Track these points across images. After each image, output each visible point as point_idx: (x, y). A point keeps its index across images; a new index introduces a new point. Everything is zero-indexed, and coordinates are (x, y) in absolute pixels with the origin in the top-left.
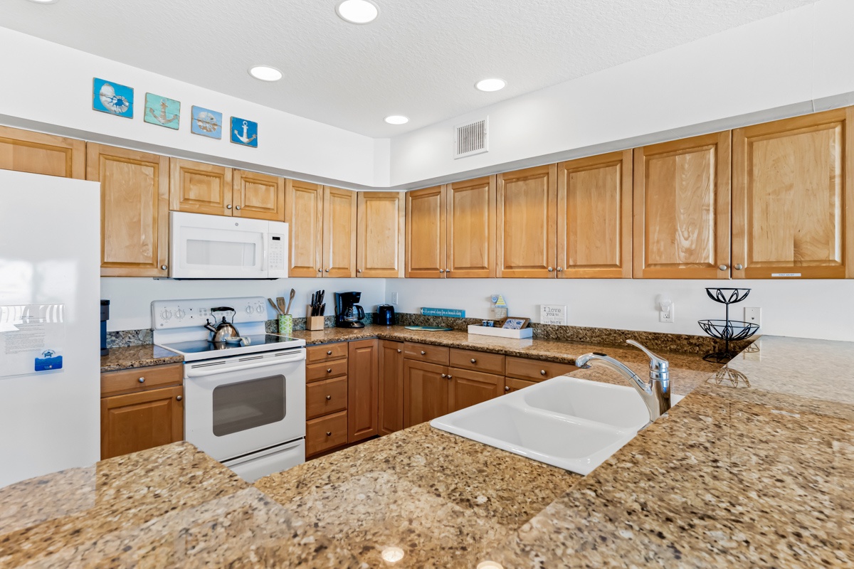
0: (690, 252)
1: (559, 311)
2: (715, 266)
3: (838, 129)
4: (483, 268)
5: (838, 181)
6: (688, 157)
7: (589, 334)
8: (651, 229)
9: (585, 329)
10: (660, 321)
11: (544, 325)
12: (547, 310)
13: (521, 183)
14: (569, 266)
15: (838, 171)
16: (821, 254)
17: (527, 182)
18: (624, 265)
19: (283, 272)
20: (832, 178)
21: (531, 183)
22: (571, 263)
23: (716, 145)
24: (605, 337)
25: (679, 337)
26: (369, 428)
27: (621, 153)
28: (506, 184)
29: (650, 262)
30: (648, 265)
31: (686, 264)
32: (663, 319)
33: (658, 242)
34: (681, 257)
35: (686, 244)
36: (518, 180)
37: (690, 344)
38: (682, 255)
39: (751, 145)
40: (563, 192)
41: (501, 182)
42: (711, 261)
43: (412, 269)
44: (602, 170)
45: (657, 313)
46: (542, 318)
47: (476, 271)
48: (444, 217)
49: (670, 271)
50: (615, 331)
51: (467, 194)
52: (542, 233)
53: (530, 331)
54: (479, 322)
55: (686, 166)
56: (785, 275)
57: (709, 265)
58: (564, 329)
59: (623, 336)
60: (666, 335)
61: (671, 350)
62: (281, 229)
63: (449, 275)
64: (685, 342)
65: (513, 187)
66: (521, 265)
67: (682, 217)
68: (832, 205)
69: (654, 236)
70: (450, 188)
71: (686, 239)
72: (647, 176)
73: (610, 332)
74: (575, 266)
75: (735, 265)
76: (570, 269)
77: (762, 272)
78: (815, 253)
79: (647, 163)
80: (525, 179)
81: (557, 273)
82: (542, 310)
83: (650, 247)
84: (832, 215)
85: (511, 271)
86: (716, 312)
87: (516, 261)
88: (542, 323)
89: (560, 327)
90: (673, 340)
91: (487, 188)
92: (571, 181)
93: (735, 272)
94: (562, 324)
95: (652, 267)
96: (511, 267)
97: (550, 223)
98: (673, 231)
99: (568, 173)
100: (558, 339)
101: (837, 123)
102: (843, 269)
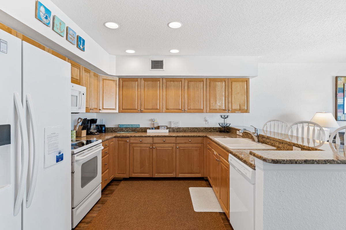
0: (220, 106)
1: (178, 123)
2: (225, 110)
3: (246, 82)
4: (157, 109)
5: (246, 93)
6: (219, 83)
7: (187, 129)
8: (211, 100)
9: (186, 128)
10: (206, 124)
11: (172, 128)
12: (174, 123)
13: (172, 82)
14: (188, 109)
15: (246, 91)
16: (244, 108)
17: (174, 82)
18: (204, 109)
20: (245, 92)
21: (176, 83)
22: (189, 108)
23: (225, 81)
24: (192, 130)
25: (211, 128)
27: (203, 79)
28: (166, 82)
29: (211, 108)
30: (210, 109)
31: (219, 109)
32: (207, 123)
33: (212, 103)
35: (219, 104)
36: (171, 81)
37: (214, 129)
38: (218, 107)
39: (232, 82)
40: (186, 87)
41: (164, 81)
42: (224, 109)
43: (123, 109)
44: (198, 82)
45: (205, 122)
46: (172, 125)
47: (155, 110)
48: (139, 90)
49: (215, 111)
50: (195, 128)
51: (150, 83)
53: (168, 131)
55: (219, 85)
56: (238, 112)
57: (224, 110)
58: (180, 128)
59: (197, 129)
60: (208, 128)
61: (209, 132)
62: (84, 90)
63: (141, 112)
64: (212, 129)
65: (169, 83)
66: (172, 108)
67: (218, 97)
68: (245, 98)
69: (212, 102)
70: (142, 80)
71: (219, 103)
72: (210, 86)
73: (193, 128)
74: (190, 109)
75: (229, 109)
76: (188, 110)
77: (234, 111)
79: (210, 82)
80: (174, 81)
81: (184, 111)
82: (172, 123)
83: (211, 105)
84: (245, 100)
85: (168, 110)
86: (222, 121)
88: (172, 127)
89: (178, 128)
90: (210, 129)
91: (159, 82)
92: (189, 84)
93: (229, 111)
94: (179, 127)
95: (211, 110)
96: (168, 109)
97: (182, 96)
98: (216, 101)
99: (188, 82)
100: (177, 132)
101: (246, 81)
102: (247, 111)
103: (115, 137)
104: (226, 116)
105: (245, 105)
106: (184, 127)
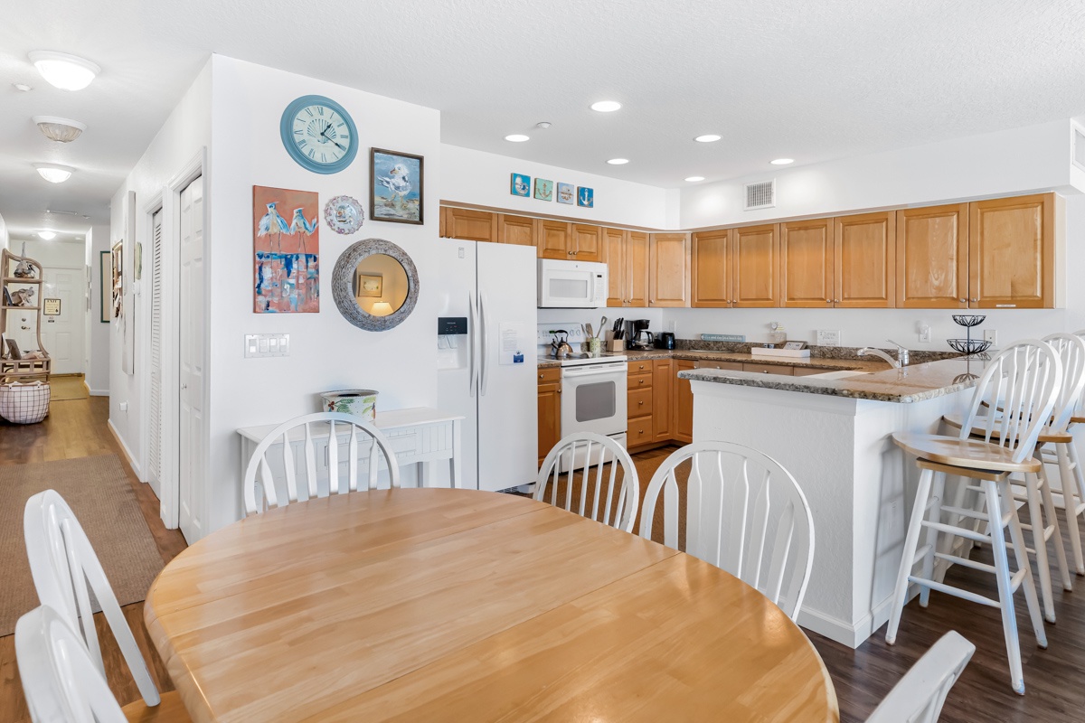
0: (939, 289)
1: (834, 335)
2: (957, 299)
3: (1039, 208)
4: (768, 299)
5: (1039, 243)
6: (938, 220)
8: (910, 271)
11: (820, 347)
12: (823, 334)
13: (802, 232)
14: (844, 299)
15: (1039, 236)
16: (1028, 292)
17: (809, 231)
18: (889, 298)
19: (602, 303)
20: (1035, 240)
21: (812, 232)
22: (846, 296)
23: (958, 212)
26: (666, 432)
27: (886, 213)
28: (788, 231)
29: (910, 296)
30: (907, 298)
31: (937, 298)
32: (921, 340)
33: (915, 281)
34: (932, 293)
35: (936, 283)
36: (800, 229)
38: (934, 291)
39: (982, 214)
40: (839, 240)
41: (785, 230)
42: (955, 296)
43: (699, 300)
44: (871, 225)
45: (917, 335)
46: (819, 340)
47: (762, 301)
48: (730, 257)
49: (924, 302)
51: (753, 238)
52: (821, 272)
53: (808, 352)
54: (761, 345)
55: (936, 226)
56: (1005, 306)
57: (953, 299)
58: (838, 349)
60: (924, 352)
62: (602, 268)
63: (735, 305)
64: (938, 357)
65: (794, 234)
66: (802, 297)
67: (933, 263)
68: (1036, 259)
69: (912, 277)
70: (736, 231)
71: (936, 279)
72: (907, 232)
74: (849, 299)
75: (971, 299)
76: (845, 301)
77: (989, 303)
78: (1024, 291)
79: (907, 222)
80: (806, 228)
81: (834, 304)
82: (819, 334)
83: (910, 285)
84: (1036, 266)
85: (793, 302)
87: (797, 294)
88: (819, 345)
89: (835, 348)
91: (771, 234)
92: (846, 232)
93: (971, 303)
94: (837, 346)
95: (911, 300)
96: (793, 299)
97: (828, 264)
98: (927, 273)
99: (844, 226)
100: (833, 358)
101: (1042, 202)
102: (1041, 302)
103: (674, 357)
105: (1033, 283)
106: (850, 346)
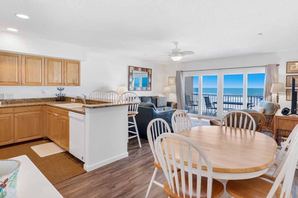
0: (57, 81)
1: (12, 95)
2: (61, 84)
5: (78, 72)
6: (56, 62)
7: (23, 100)
8: (49, 75)
9: (22, 99)
10: (43, 95)
11: (5, 100)
12: (7, 95)
13: (6, 57)
14: (26, 82)
15: (78, 70)
18: (42, 83)
21: (11, 58)
23: (61, 62)
24: (28, 101)
25: (48, 98)
27: (41, 57)
29: (49, 82)
30: (48, 83)
31: (56, 83)
33: (50, 78)
34: (55, 82)
35: (56, 79)
36: (5, 55)
37: (51, 99)
39: (67, 63)
40: (23, 63)
42: (61, 83)
44: (36, 60)
45: (42, 94)
46: (4, 98)
49: (53, 84)
50: (32, 99)
52: (16, 73)
55: (56, 64)
56: (72, 85)
57: (60, 83)
58: (15, 100)
59: (34, 100)
60: (45, 98)
61: (46, 101)
64: (50, 99)
66: (7, 81)
68: (77, 75)
72: (48, 64)
73: (30, 99)
74: (28, 82)
75: (65, 83)
76: (26, 83)
77: (69, 85)
78: (75, 82)
79: (48, 61)
80: (8, 56)
81: (22, 84)
82: (5, 95)
83: (49, 79)
84: (77, 77)
86: (58, 92)
89: (13, 100)
90: (47, 99)
92: (26, 61)
93: (65, 85)
94: (13, 99)
97: (19, 70)
98: (53, 77)
99: (25, 59)
100: (11, 103)
101: (78, 63)
102: (78, 85)
104: (62, 89)
105: (77, 81)
106: (19, 98)
